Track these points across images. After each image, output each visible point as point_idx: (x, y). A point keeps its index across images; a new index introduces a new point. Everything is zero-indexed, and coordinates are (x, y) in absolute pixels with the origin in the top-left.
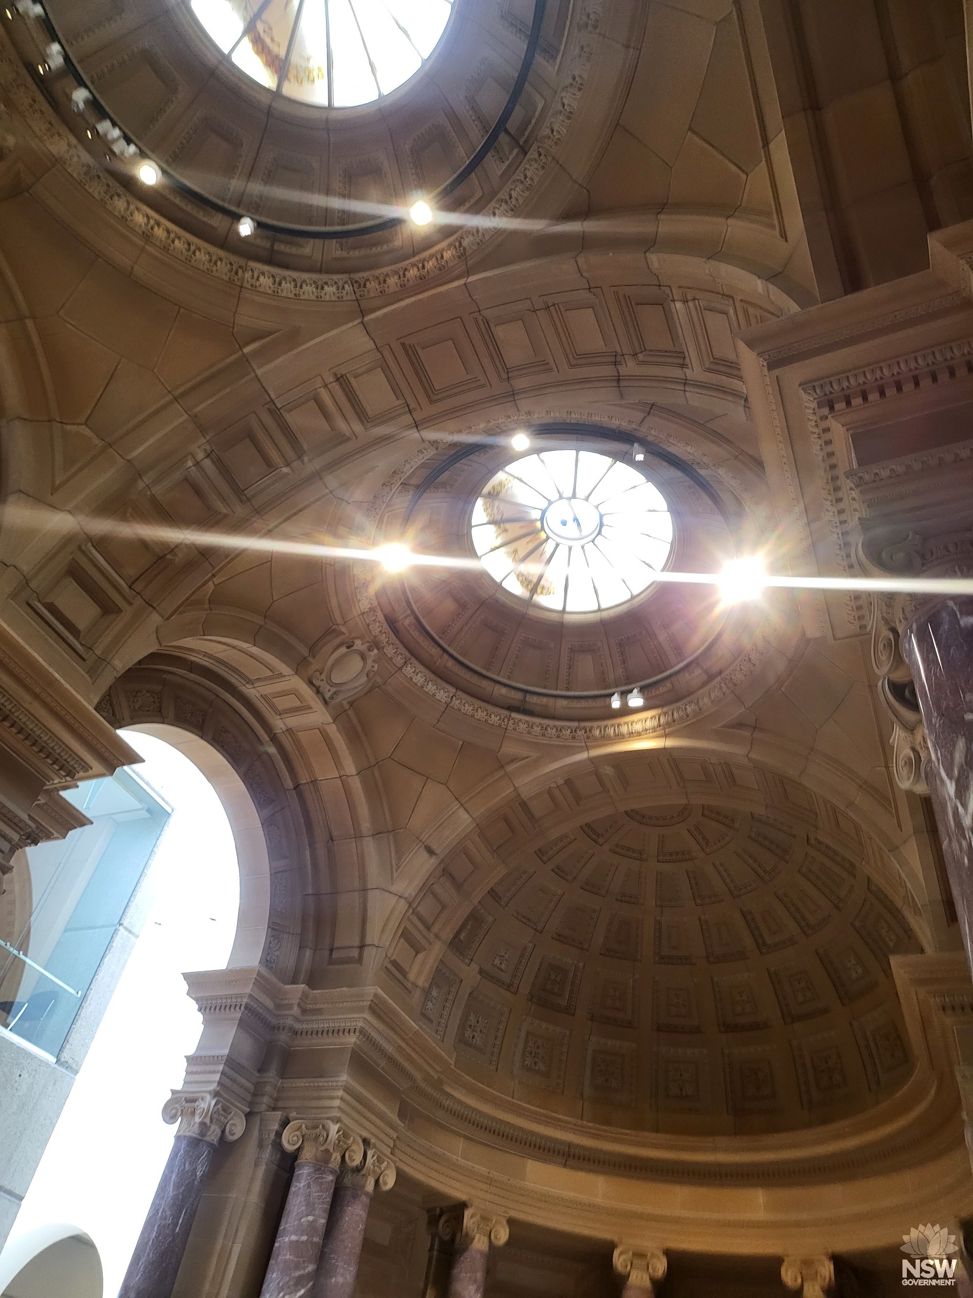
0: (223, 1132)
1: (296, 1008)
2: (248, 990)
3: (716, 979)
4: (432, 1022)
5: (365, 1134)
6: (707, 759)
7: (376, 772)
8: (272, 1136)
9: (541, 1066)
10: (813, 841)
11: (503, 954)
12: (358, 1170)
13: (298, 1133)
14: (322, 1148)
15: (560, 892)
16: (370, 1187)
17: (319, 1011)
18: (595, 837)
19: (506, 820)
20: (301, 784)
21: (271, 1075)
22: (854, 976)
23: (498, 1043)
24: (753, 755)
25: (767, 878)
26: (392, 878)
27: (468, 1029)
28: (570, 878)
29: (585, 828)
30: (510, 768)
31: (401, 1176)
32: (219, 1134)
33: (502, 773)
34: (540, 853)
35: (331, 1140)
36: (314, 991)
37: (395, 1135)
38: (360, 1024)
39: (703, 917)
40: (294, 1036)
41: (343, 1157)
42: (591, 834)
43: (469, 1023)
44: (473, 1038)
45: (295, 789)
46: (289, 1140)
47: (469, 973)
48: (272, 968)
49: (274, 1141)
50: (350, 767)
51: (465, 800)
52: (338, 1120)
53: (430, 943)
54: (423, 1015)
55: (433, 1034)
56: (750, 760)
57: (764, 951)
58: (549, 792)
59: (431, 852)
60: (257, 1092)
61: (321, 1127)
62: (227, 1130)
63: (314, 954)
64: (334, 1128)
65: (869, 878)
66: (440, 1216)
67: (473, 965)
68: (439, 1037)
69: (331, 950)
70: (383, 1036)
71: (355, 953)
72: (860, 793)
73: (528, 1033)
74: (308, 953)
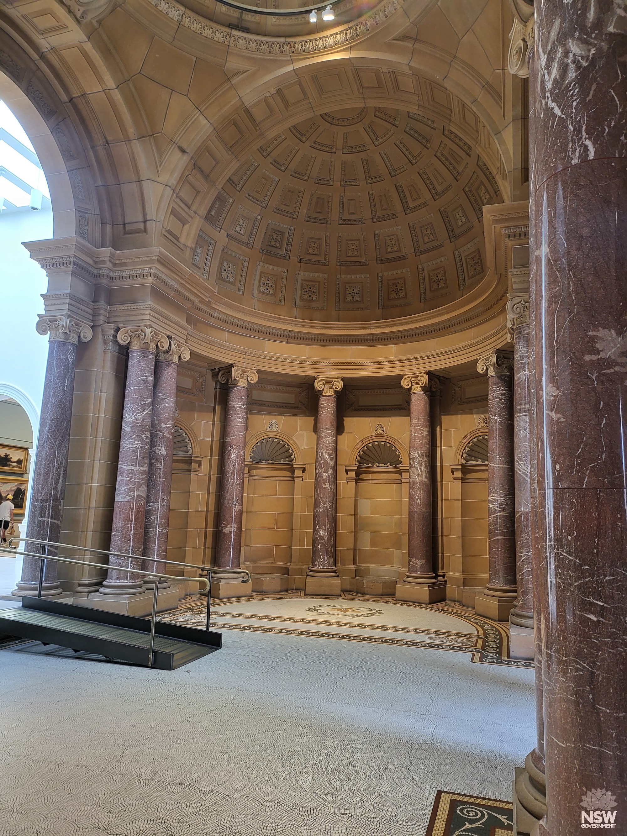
0: (79, 337)
1: (108, 263)
2: (73, 253)
3: (377, 232)
4: (200, 268)
5: (168, 333)
6: (380, 69)
7: (131, 85)
8: (111, 338)
9: (271, 291)
10: (446, 133)
11: (242, 224)
12: (167, 352)
13: (126, 335)
14: (144, 341)
15: (277, 179)
16: (176, 360)
17: (124, 264)
18: (299, 136)
19: (235, 124)
20: (74, 98)
21: (102, 304)
22: (460, 223)
23: (243, 279)
24: (412, 64)
25: (414, 161)
26: (158, 172)
27: (224, 272)
28: (283, 168)
29: (293, 129)
30: (235, 80)
31: (193, 353)
32: (77, 338)
33: (228, 86)
34: (261, 150)
35: (148, 337)
36: (118, 252)
37: (186, 333)
38: (153, 271)
39: (371, 192)
40: (111, 281)
41: (157, 346)
42: (297, 134)
43: (224, 268)
44: (228, 277)
45: (70, 102)
46: (122, 339)
47: (221, 237)
48: (85, 238)
49: (113, 340)
50: (111, 83)
51: (204, 108)
52: (150, 326)
53: (192, 218)
54: (193, 264)
55: (202, 276)
56: (411, 68)
57: (408, 212)
58: (265, 100)
59: (183, 151)
60: (95, 314)
61: (140, 331)
62: (82, 336)
63: (113, 228)
64: (148, 331)
65: (479, 156)
66: (219, 372)
67: (222, 231)
68: (206, 278)
69: (124, 225)
70: (170, 277)
71: (142, 226)
72: (482, 92)
73: (261, 272)
74: (108, 228)
